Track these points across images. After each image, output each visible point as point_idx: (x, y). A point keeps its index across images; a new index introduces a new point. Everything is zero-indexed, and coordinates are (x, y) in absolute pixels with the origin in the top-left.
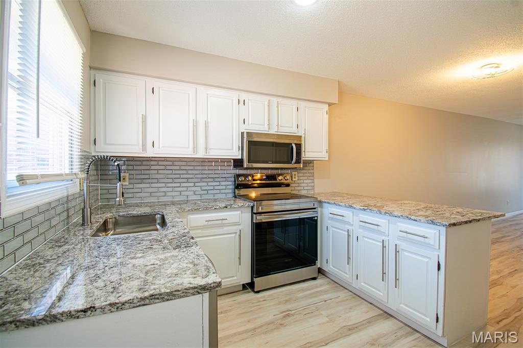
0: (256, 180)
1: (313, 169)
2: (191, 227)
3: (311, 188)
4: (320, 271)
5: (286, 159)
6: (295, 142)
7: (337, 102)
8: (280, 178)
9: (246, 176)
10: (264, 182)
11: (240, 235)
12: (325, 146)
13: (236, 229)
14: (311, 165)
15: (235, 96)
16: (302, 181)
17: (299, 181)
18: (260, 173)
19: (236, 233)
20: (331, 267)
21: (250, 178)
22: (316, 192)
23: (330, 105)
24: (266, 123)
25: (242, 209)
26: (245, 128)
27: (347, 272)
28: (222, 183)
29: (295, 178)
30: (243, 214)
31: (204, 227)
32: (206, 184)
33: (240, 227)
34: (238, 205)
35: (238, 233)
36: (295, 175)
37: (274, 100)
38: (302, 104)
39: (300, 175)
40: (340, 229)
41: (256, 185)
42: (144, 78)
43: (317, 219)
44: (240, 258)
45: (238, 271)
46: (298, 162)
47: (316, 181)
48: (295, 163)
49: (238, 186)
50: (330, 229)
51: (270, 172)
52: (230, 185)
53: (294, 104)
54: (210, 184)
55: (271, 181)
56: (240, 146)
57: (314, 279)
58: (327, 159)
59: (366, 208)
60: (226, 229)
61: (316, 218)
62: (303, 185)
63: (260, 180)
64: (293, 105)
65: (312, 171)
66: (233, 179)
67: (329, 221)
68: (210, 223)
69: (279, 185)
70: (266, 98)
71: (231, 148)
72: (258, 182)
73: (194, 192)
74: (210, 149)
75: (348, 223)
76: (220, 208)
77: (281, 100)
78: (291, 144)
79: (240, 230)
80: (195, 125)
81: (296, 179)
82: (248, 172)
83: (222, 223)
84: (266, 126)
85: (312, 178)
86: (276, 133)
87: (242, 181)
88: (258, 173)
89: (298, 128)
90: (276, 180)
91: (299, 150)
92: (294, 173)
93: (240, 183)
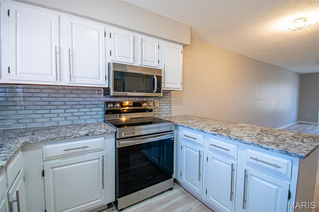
0: (126, 106)
1: (171, 98)
2: (47, 158)
3: (169, 112)
4: (175, 181)
5: (149, 89)
6: (156, 74)
7: (190, 45)
8: (145, 104)
9: (114, 103)
10: (132, 108)
11: (103, 161)
12: (180, 80)
13: (99, 155)
14: (169, 94)
15: (101, 27)
16: (162, 107)
17: (160, 107)
18: (128, 101)
19: (99, 159)
20: (184, 179)
21: (118, 105)
22: (173, 115)
23: (185, 46)
24: (132, 56)
25: (106, 136)
26: (111, 60)
27: (198, 186)
28: (94, 109)
30: (106, 140)
31: (63, 157)
32: (77, 110)
33: (104, 153)
34: (101, 132)
35: (101, 159)
36: (157, 102)
37: (139, 37)
38: (163, 43)
39: (161, 102)
40: (192, 149)
41: (125, 111)
43: (174, 140)
44: (103, 182)
45: (102, 194)
46: (159, 91)
47: (173, 106)
48: (156, 93)
49: (107, 112)
50: (184, 148)
51: (136, 100)
52: (101, 111)
54: (81, 110)
55: (137, 107)
56: (107, 75)
57: (171, 189)
58: (181, 89)
59: (216, 133)
60: (89, 156)
61: (172, 139)
62: (163, 110)
63: (128, 106)
64: (155, 43)
65: (169, 99)
66: (103, 106)
67: (184, 142)
68: (69, 152)
69: (144, 111)
70: (131, 34)
71: (98, 78)
72: (127, 108)
73: (65, 118)
74: (76, 77)
75: (199, 145)
76: (81, 136)
77: (144, 37)
78: (153, 76)
79: (103, 156)
80: (58, 52)
81: (158, 105)
82: (118, 99)
83: (84, 151)
84: (131, 59)
85: (170, 104)
86: (141, 66)
87: (111, 107)
88: (127, 101)
89: (159, 63)
90: (141, 107)
91: (159, 82)
92: (156, 101)
93: (109, 109)
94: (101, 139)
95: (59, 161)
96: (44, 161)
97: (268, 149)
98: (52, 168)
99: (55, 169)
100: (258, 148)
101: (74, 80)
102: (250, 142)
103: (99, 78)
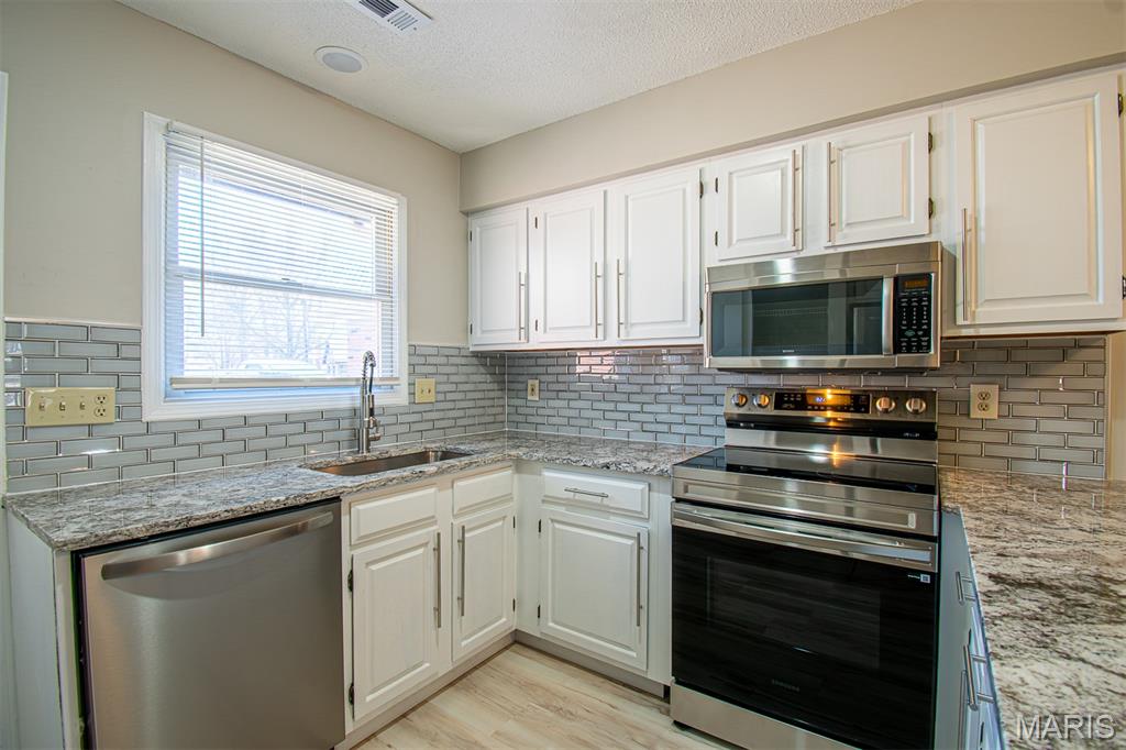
1: (1102, 375)
2: (546, 496)
3: (1085, 456)
6: (895, 272)
8: (881, 404)
16: (1031, 425)
17: (1010, 423)
19: (631, 538)
21: (764, 400)
25: (656, 482)
26: (716, 257)
29: (984, 408)
30: (652, 494)
31: (569, 503)
36: (984, 396)
37: (817, 144)
38: (961, 113)
46: (912, 344)
48: (897, 351)
49: (734, 422)
51: (862, 383)
53: (914, 126)
54: (674, 409)
60: (614, 522)
64: (909, 135)
71: (681, 319)
74: (632, 325)
76: (595, 466)
77: (836, 137)
78: (872, 280)
79: (638, 534)
80: (600, 277)
81: (993, 413)
84: (788, 237)
85: (1094, 414)
86: (832, 251)
87: (737, 405)
89: (931, 214)
90: (867, 411)
91: (920, 301)
92: (975, 389)
94: (640, 486)
95: (562, 509)
96: (543, 501)
98: (552, 521)
99: (557, 526)
101: (628, 334)
103: (684, 320)
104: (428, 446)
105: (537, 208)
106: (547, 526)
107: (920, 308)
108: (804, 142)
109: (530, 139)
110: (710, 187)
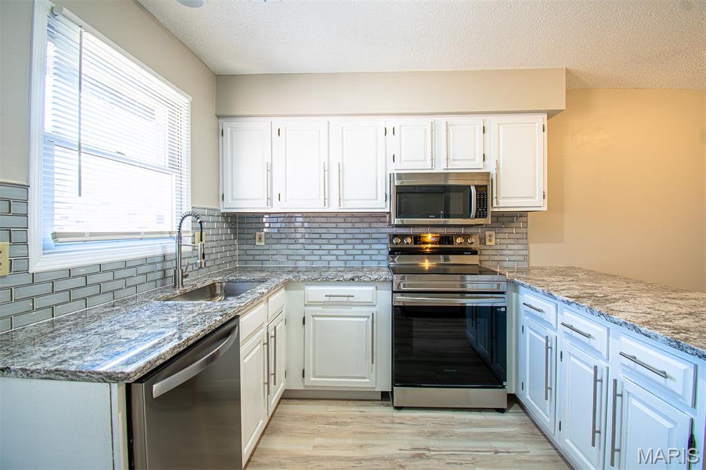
0: (427, 243)
1: (527, 227)
2: (308, 302)
3: (522, 258)
5: (460, 212)
6: (476, 183)
7: (565, 108)
8: (459, 240)
9: (403, 237)
10: (438, 246)
11: (373, 321)
12: (541, 185)
13: (367, 311)
14: (523, 219)
16: (504, 247)
17: (498, 247)
18: (432, 233)
19: (368, 317)
20: (528, 397)
21: (409, 240)
22: (533, 264)
23: (551, 114)
24: (429, 157)
25: (379, 285)
26: (394, 168)
27: (548, 413)
28: (374, 246)
29: (490, 241)
30: (379, 291)
31: (325, 304)
32: (351, 247)
33: (373, 310)
34: (370, 278)
35: (371, 318)
36: (490, 236)
37: (442, 121)
38: (492, 121)
39: (500, 236)
40: (537, 333)
41: (428, 250)
42: (269, 119)
43: (505, 312)
44: (372, 354)
45: (372, 372)
46: (482, 212)
47: (532, 246)
48: (476, 217)
49: (393, 252)
50: (528, 331)
51: (445, 231)
52: (384, 248)
53: (478, 121)
54: (357, 247)
55: (445, 246)
56: (388, 193)
57: (501, 411)
58: (545, 209)
59: (571, 300)
60: (355, 310)
61: (503, 310)
62: (506, 252)
64: (476, 125)
65: (524, 230)
66: (387, 241)
67: (527, 318)
68: (332, 299)
69: (460, 251)
70: (427, 121)
72: (430, 246)
73: (337, 256)
75: (548, 324)
76: (345, 280)
77: (450, 119)
78: (470, 186)
79: (373, 314)
80: (326, 171)
81: (493, 243)
82: (411, 231)
83: (348, 302)
84: (429, 162)
85: (524, 241)
86: (446, 171)
87: (397, 243)
88: (427, 233)
89: (484, 160)
90: (453, 244)
91: (484, 196)
92: (487, 233)
93: (396, 246)
94: (372, 288)
95: (320, 308)
96: (306, 305)
97: (649, 337)
98: (313, 316)
99: (316, 319)
100: (633, 333)
101: (344, 205)
102: (621, 321)
103: (376, 199)
104: (215, 279)
105: (278, 122)
106: (309, 320)
107: (484, 199)
108: (435, 118)
109: (276, 79)
110: (390, 131)
